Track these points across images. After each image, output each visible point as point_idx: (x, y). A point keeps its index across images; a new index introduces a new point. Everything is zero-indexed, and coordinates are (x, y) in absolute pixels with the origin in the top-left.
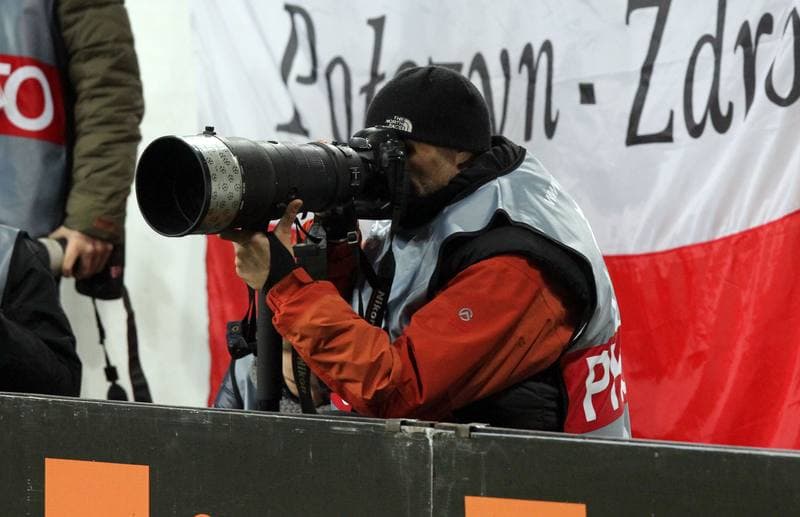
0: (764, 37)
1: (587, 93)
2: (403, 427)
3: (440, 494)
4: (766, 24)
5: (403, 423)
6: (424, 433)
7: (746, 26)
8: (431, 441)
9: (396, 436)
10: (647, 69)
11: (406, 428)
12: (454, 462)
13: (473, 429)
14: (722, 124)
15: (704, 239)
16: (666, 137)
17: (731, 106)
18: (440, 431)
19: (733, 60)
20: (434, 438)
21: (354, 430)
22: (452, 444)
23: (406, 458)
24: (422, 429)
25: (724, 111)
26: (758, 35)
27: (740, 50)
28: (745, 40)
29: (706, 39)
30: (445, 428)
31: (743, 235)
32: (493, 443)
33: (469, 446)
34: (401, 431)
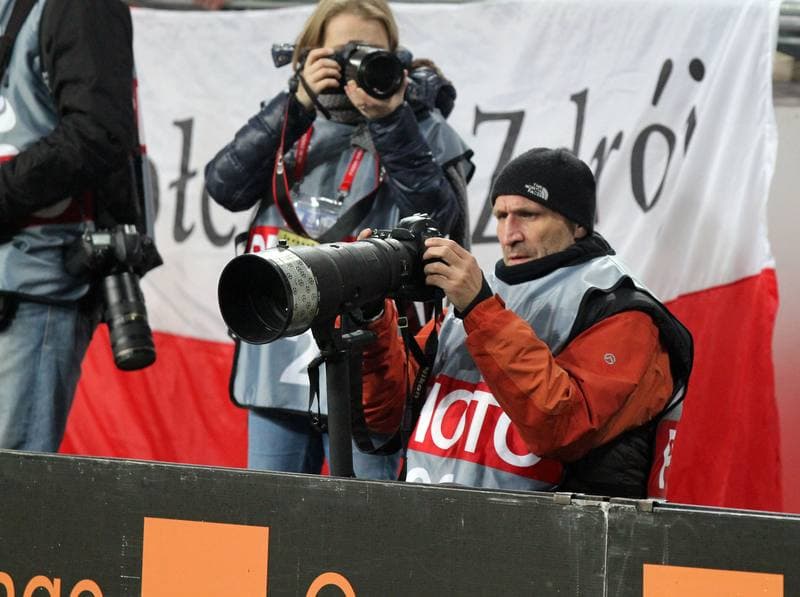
2: (573, 500)
3: (615, 562)
5: (573, 497)
6: (599, 506)
8: (606, 514)
9: (564, 508)
11: (578, 501)
12: (632, 533)
13: (655, 504)
18: (617, 505)
20: (610, 511)
21: (515, 501)
22: (631, 516)
23: (576, 528)
24: (596, 503)
30: (622, 502)
32: (679, 518)
33: (652, 519)
34: (571, 503)
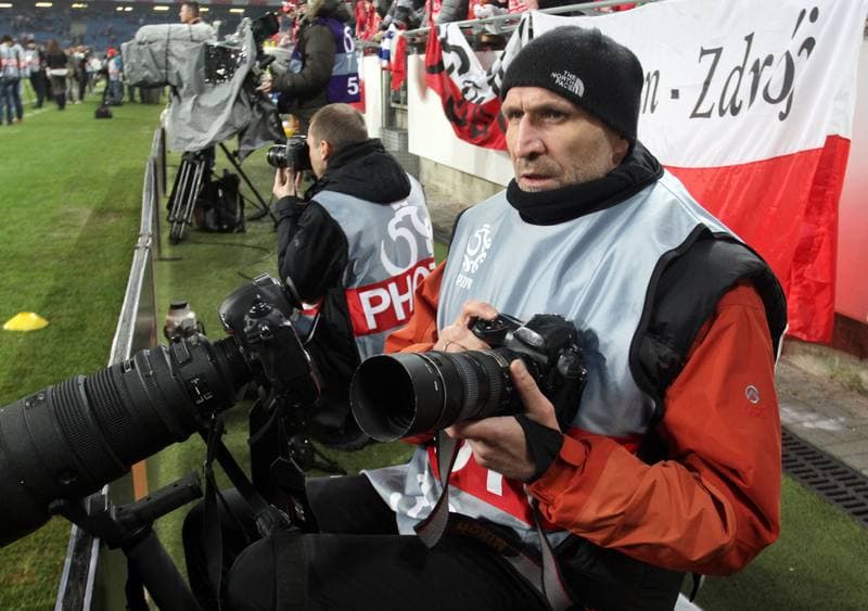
0: (766, 67)
1: (675, 94)
4: (769, 61)
7: (757, 62)
10: (707, 83)
14: (735, 111)
15: (716, 165)
16: (708, 115)
17: (741, 102)
19: (748, 78)
25: (737, 105)
26: (764, 65)
27: (752, 74)
28: (756, 69)
29: (737, 68)
31: (736, 167)
